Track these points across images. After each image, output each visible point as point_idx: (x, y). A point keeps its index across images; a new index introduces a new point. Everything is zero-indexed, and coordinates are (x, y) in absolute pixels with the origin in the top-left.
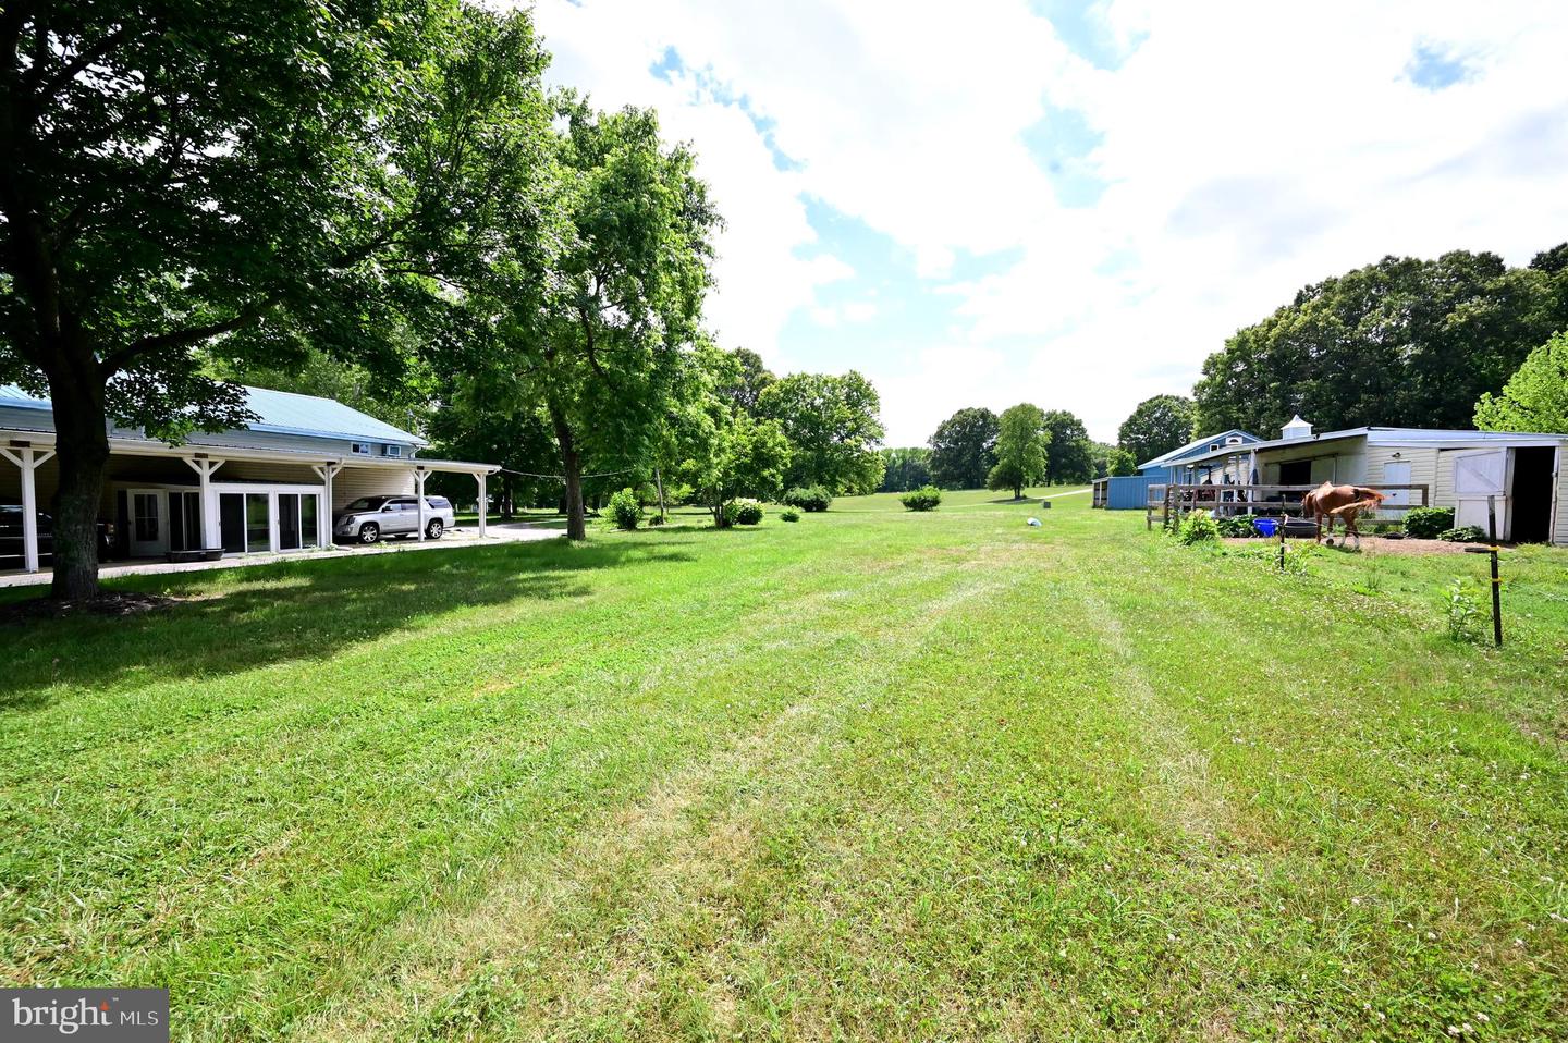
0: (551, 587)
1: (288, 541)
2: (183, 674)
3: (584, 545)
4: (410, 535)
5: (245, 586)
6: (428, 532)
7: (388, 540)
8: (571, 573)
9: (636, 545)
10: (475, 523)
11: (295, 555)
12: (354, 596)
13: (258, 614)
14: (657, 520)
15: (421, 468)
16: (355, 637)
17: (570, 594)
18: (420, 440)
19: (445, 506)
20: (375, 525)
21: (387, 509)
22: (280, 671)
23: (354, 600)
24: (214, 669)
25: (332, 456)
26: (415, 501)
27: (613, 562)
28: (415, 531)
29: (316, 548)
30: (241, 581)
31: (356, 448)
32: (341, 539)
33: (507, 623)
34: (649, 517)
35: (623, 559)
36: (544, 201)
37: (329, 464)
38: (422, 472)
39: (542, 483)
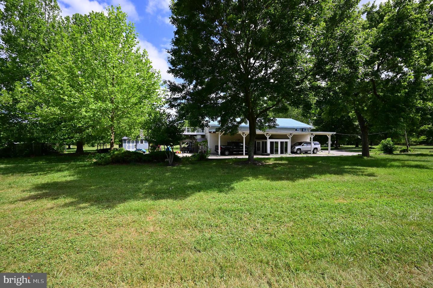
0: (357, 172)
1: (282, 153)
2: (268, 179)
3: (369, 159)
4: (309, 152)
5: (275, 162)
6: (313, 151)
7: (303, 153)
8: (365, 168)
9: (394, 160)
10: (327, 149)
11: (284, 156)
12: (298, 167)
13: (278, 169)
14: (404, 151)
15: (312, 134)
16: (299, 178)
17: (366, 175)
18: (311, 126)
19: (318, 144)
20: (300, 149)
21: (303, 145)
22: (285, 182)
23: (298, 168)
24: (273, 179)
25: (291, 132)
26: (310, 143)
27: (384, 166)
28: (310, 151)
29: (287, 154)
30: (275, 161)
31: (296, 130)
32: (292, 152)
33: (343, 181)
34: (400, 149)
35: (389, 165)
36: (359, 45)
37: (291, 134)
38: (312, 135)
39: (350, 137)
